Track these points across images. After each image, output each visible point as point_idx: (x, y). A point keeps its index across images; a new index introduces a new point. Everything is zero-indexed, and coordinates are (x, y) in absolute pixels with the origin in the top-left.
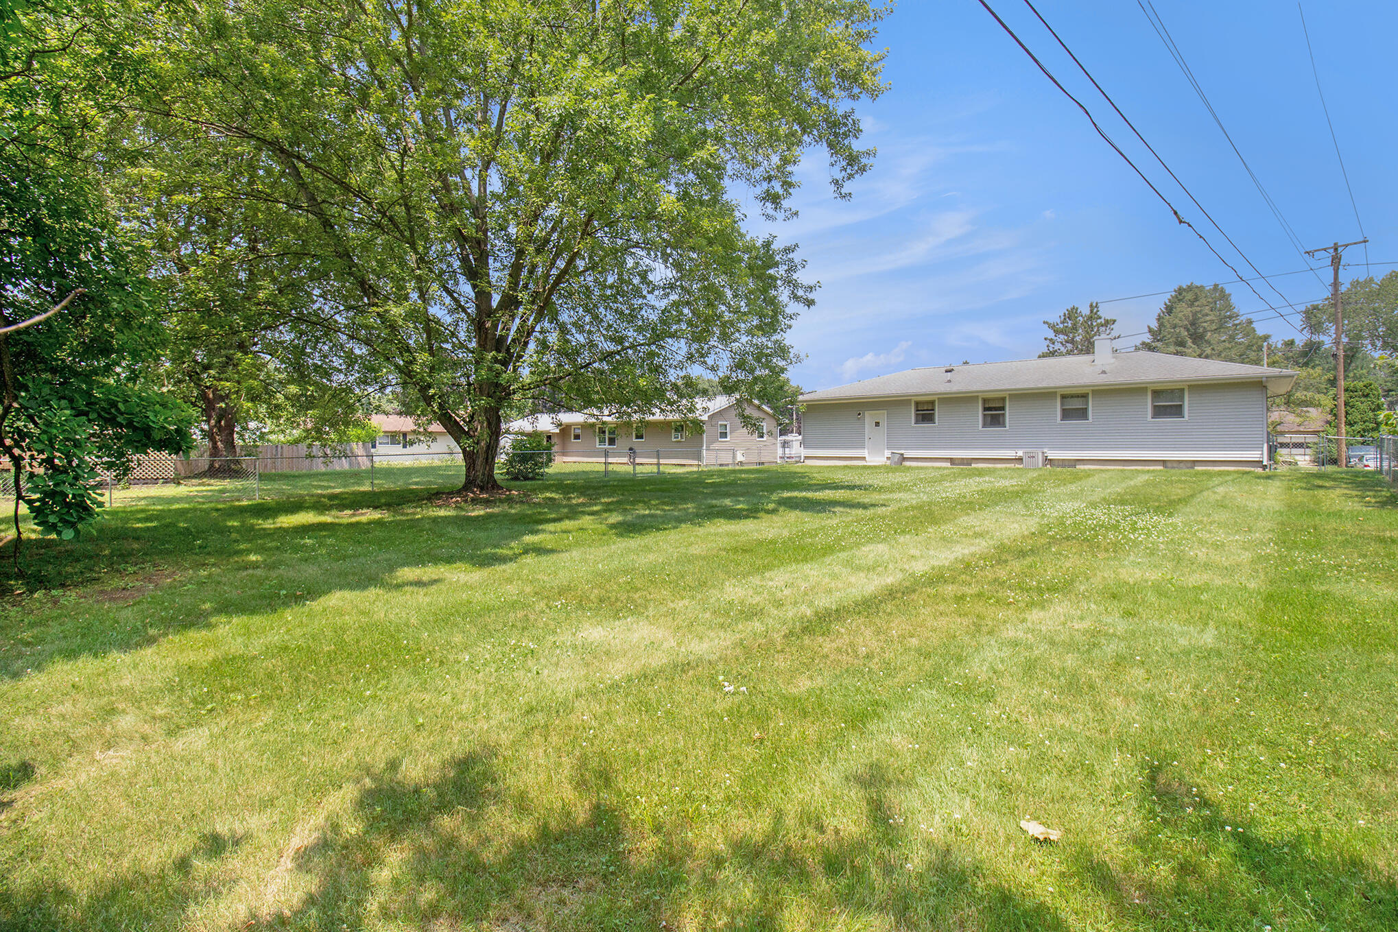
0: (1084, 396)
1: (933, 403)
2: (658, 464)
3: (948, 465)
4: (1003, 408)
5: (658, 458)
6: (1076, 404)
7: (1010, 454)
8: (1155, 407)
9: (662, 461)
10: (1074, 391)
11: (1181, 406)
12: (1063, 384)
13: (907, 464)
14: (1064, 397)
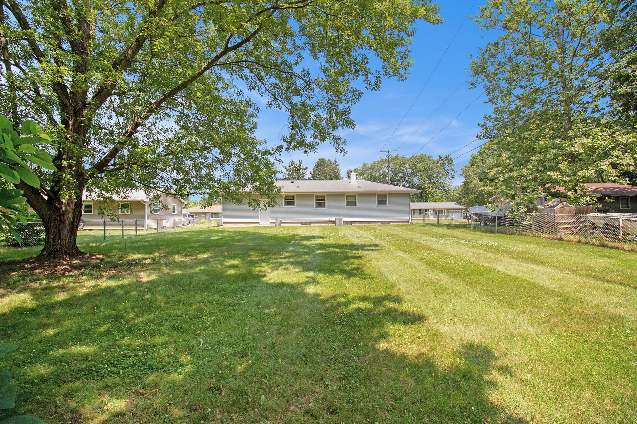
0: (355, 196)
1: (293, 196)
2: (122, 230)
3: (300, 225)
4: (324, 200)
5: (123, 226)
6: (352, 199)
7: (327, 219)
8: (378, 201)
9: (125, 227)
10: (352, 194)
11: (386, 201)
12: (347, 191)
13: (282, 225)
14: (347, 196)
